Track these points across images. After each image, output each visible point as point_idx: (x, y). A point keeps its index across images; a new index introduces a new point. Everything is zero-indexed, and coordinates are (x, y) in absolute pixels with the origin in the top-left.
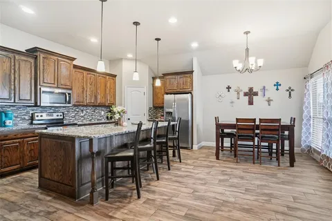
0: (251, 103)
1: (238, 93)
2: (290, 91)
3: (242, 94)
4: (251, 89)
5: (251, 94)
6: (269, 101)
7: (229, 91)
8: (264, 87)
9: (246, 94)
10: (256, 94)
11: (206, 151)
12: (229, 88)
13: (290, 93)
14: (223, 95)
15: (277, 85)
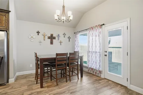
0: (52, 43)
1: (44, 37)
2: (69, 38)
3: (46, 37)
4: (52, 35)
5: (52, 38)
6: (61, 43)
7: (38, 35)
8: (59, 35)
9: (49, 38)
10: (55, 38)
11: (23, 81)
12: (38, 33)
13: (69, 39)
14: (34, 37)
15: (64, 34)
